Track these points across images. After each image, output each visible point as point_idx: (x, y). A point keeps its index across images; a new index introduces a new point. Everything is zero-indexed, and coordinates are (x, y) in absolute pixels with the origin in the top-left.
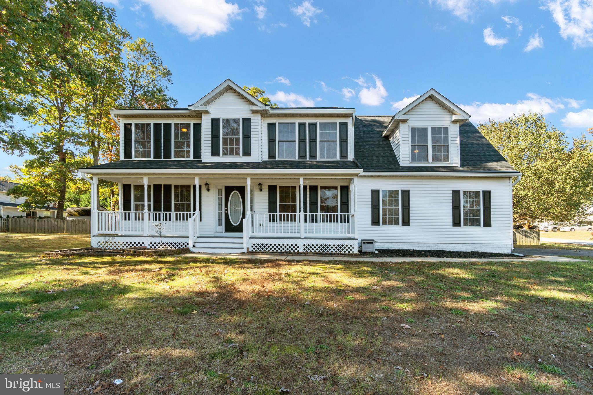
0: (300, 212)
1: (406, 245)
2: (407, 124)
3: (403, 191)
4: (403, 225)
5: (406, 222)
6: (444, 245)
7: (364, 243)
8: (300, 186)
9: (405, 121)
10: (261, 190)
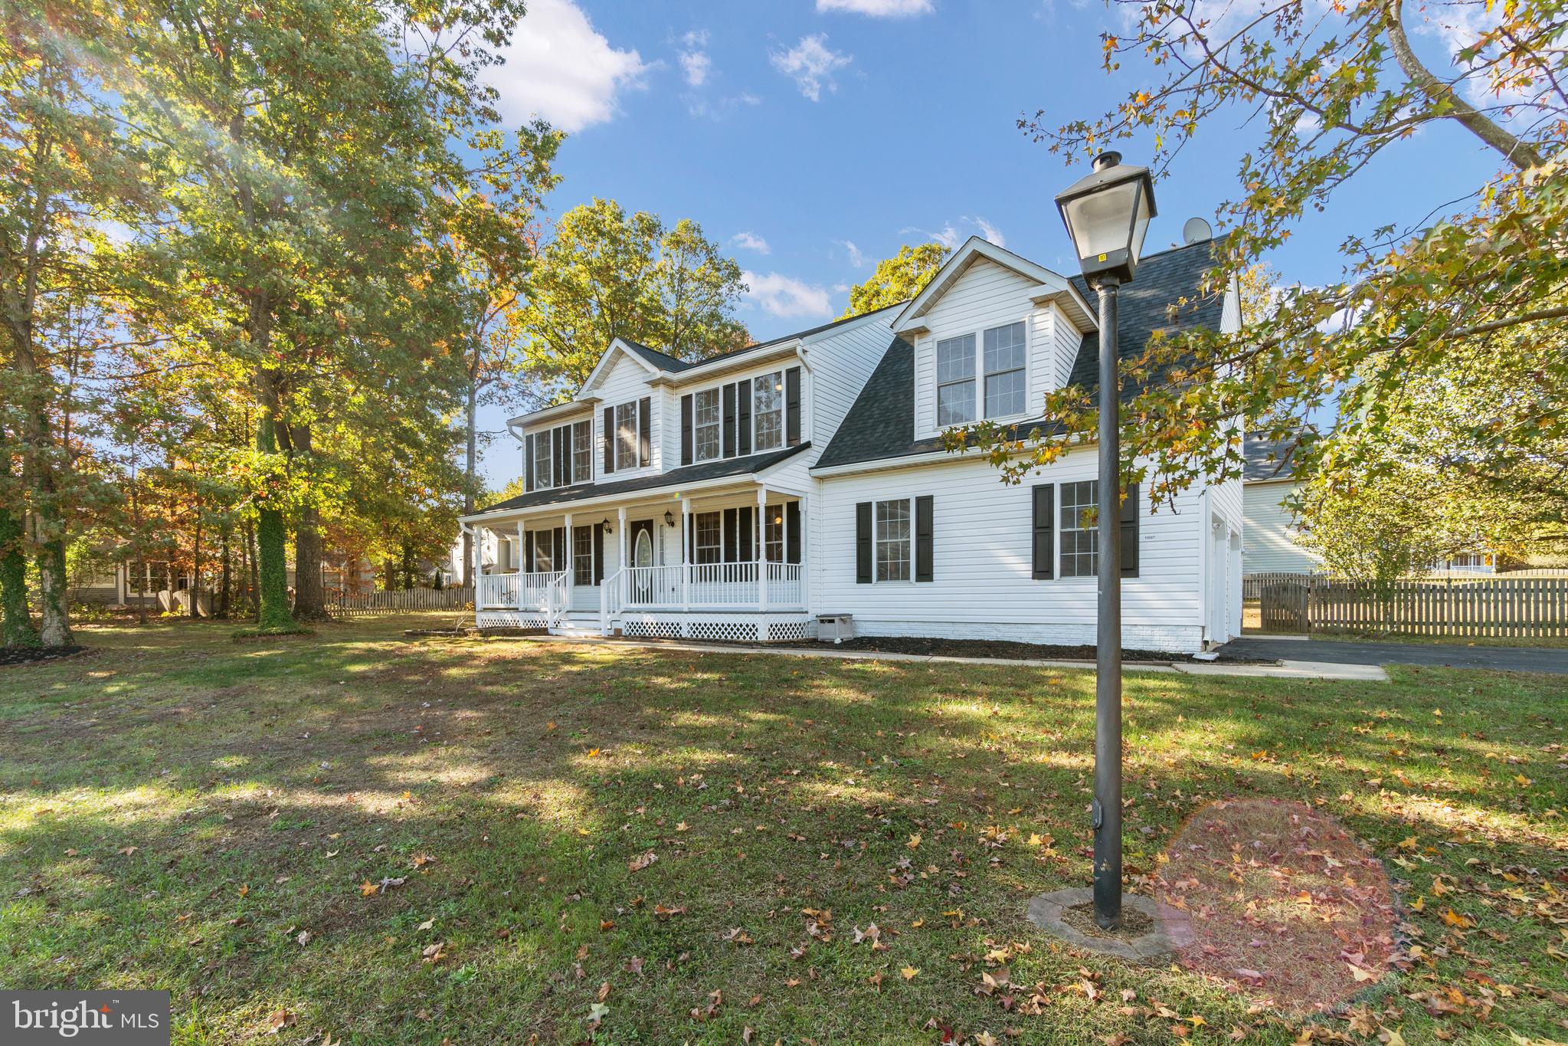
0: (758, 557)
1: (926, 626)
2: (929, 338)
3: (919, 500)
4: (917, 580)
5: (925, 573)
6: (1014, 628)
7: (822, 621)
8: (757, 509)
9: (923, 331)
10: (672, 524)
